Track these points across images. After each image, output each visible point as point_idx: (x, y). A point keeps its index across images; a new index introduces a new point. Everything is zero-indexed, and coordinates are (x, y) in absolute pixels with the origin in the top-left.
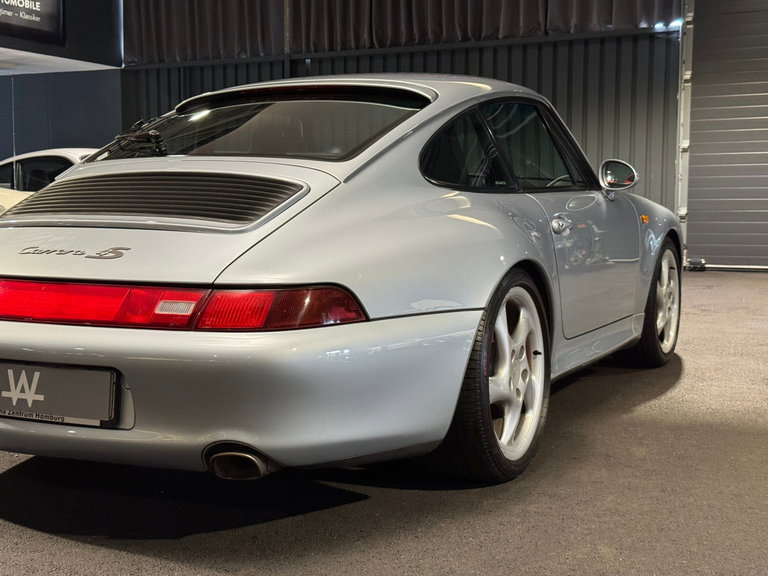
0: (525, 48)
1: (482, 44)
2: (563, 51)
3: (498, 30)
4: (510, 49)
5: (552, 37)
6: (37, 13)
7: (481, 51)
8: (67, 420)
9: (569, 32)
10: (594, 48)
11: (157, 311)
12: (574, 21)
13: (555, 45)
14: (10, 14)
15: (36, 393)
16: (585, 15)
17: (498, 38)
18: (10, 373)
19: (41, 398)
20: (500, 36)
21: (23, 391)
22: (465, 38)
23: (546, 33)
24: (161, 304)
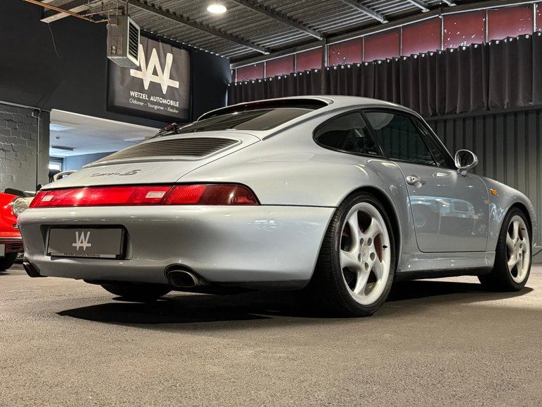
0: (474, 118)
1: (446, 117)
2: (500, 120)
3: (456, 108)
4: (464, 120)
5: (492, 111)
6: (177, 108)
7: (445, 121)
8: (101, 256)
9: (503, 108)
10: (521, 118)
11: (147, 197)
12: (507, 101)
13: (494, 116)
14: (162, 108)
15: (88, 243)
16: (514, 96)
17: (456, 113)
18: (77, 233)
19: (90, 245)
20: (458, 112)
21: (82, 242)
22: (435, 114)
23: (488, 109)
24: (149, 193)
